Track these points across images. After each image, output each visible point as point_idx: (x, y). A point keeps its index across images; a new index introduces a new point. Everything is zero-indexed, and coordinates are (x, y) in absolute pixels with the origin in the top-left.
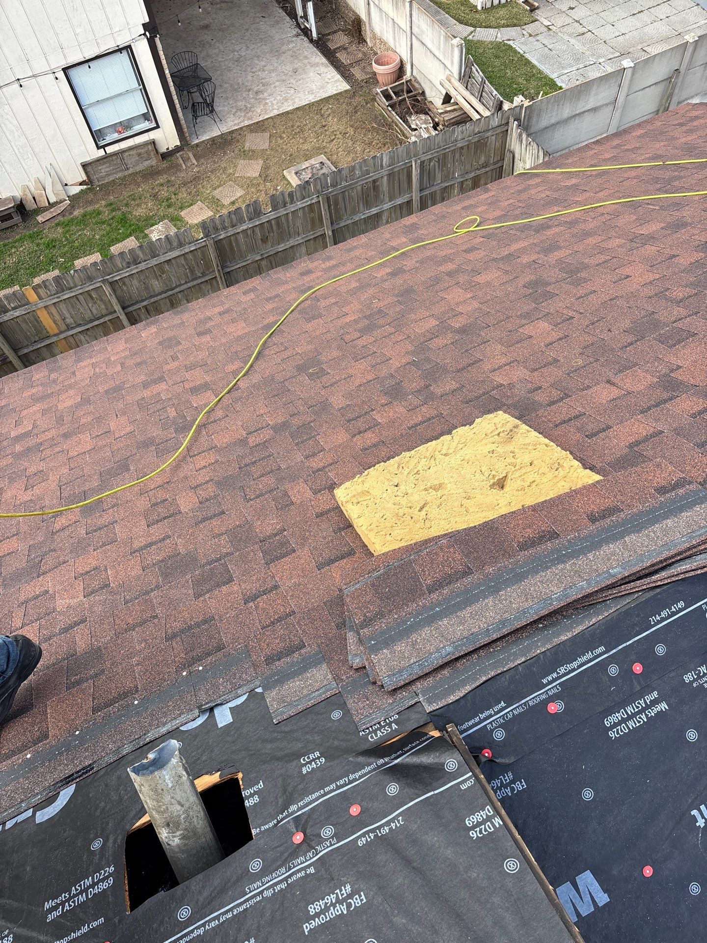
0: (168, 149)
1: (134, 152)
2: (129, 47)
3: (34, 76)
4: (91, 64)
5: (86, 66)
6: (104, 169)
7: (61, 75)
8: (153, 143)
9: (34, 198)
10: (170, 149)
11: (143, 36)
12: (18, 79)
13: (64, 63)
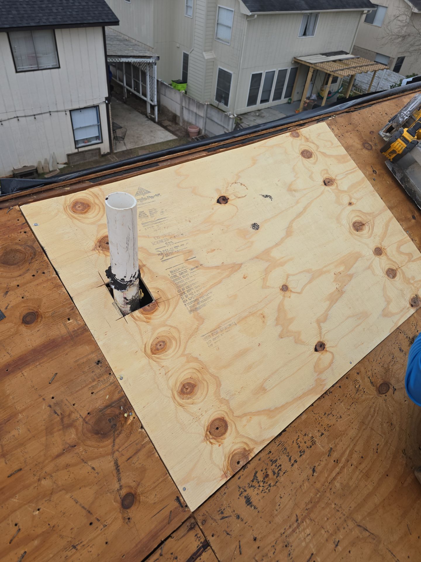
0: (104, 153)
1: (90, 152)
2: (98, 106)
3: (57, 111)
4: (82, 110)
5: (79, 111)
6: (76, 158)
7: (68, 113)
8: (99, 149)
9: (43, 168)
10: (105, 153)
11: (104, 103)
12: (50, 112)
13: (71, 108)
